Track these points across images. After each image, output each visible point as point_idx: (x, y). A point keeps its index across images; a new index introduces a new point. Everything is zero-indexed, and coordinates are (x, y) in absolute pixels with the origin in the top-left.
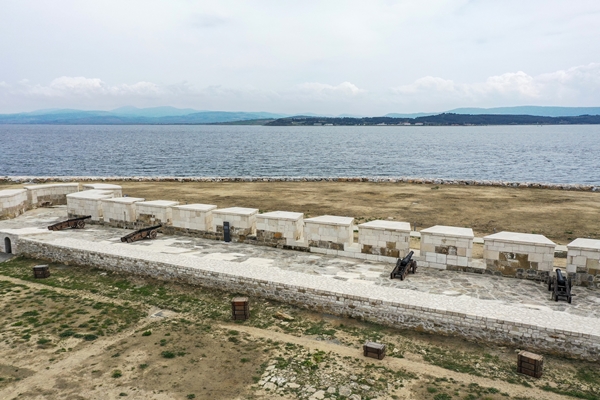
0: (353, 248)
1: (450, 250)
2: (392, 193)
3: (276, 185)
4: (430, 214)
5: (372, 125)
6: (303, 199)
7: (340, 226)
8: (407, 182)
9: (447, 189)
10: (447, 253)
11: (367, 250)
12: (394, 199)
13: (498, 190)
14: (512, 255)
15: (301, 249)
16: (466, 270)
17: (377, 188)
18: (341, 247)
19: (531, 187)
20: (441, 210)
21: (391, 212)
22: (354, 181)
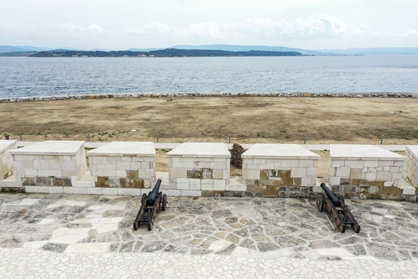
0: (84, 182)
1: (205, 173)
2: (134, 107)
3: (23, 104)
4: (170, 124)
5: (118, 56)
6: (47, 117)
7: (63, 155)
8: (147, 96)
9: (179, 100)
10: (200, 177)
11: (102, 182)
12: (136, 111)
13: (217, 99)
14: (274, 173)
15: (12, 191)
16: (223, 194)
17: (121, 103)
18: (68, 182)
19: (239, 95)
20: (178, 119)
21: (134, 124)
22: (101, 97)
